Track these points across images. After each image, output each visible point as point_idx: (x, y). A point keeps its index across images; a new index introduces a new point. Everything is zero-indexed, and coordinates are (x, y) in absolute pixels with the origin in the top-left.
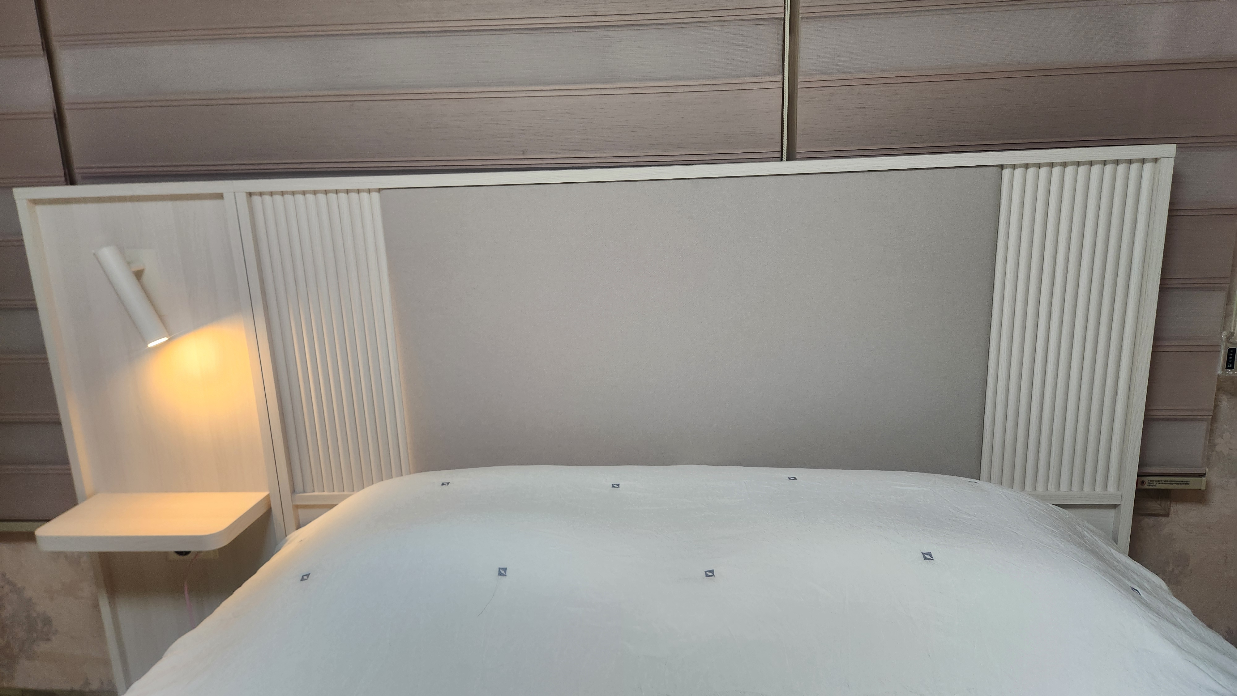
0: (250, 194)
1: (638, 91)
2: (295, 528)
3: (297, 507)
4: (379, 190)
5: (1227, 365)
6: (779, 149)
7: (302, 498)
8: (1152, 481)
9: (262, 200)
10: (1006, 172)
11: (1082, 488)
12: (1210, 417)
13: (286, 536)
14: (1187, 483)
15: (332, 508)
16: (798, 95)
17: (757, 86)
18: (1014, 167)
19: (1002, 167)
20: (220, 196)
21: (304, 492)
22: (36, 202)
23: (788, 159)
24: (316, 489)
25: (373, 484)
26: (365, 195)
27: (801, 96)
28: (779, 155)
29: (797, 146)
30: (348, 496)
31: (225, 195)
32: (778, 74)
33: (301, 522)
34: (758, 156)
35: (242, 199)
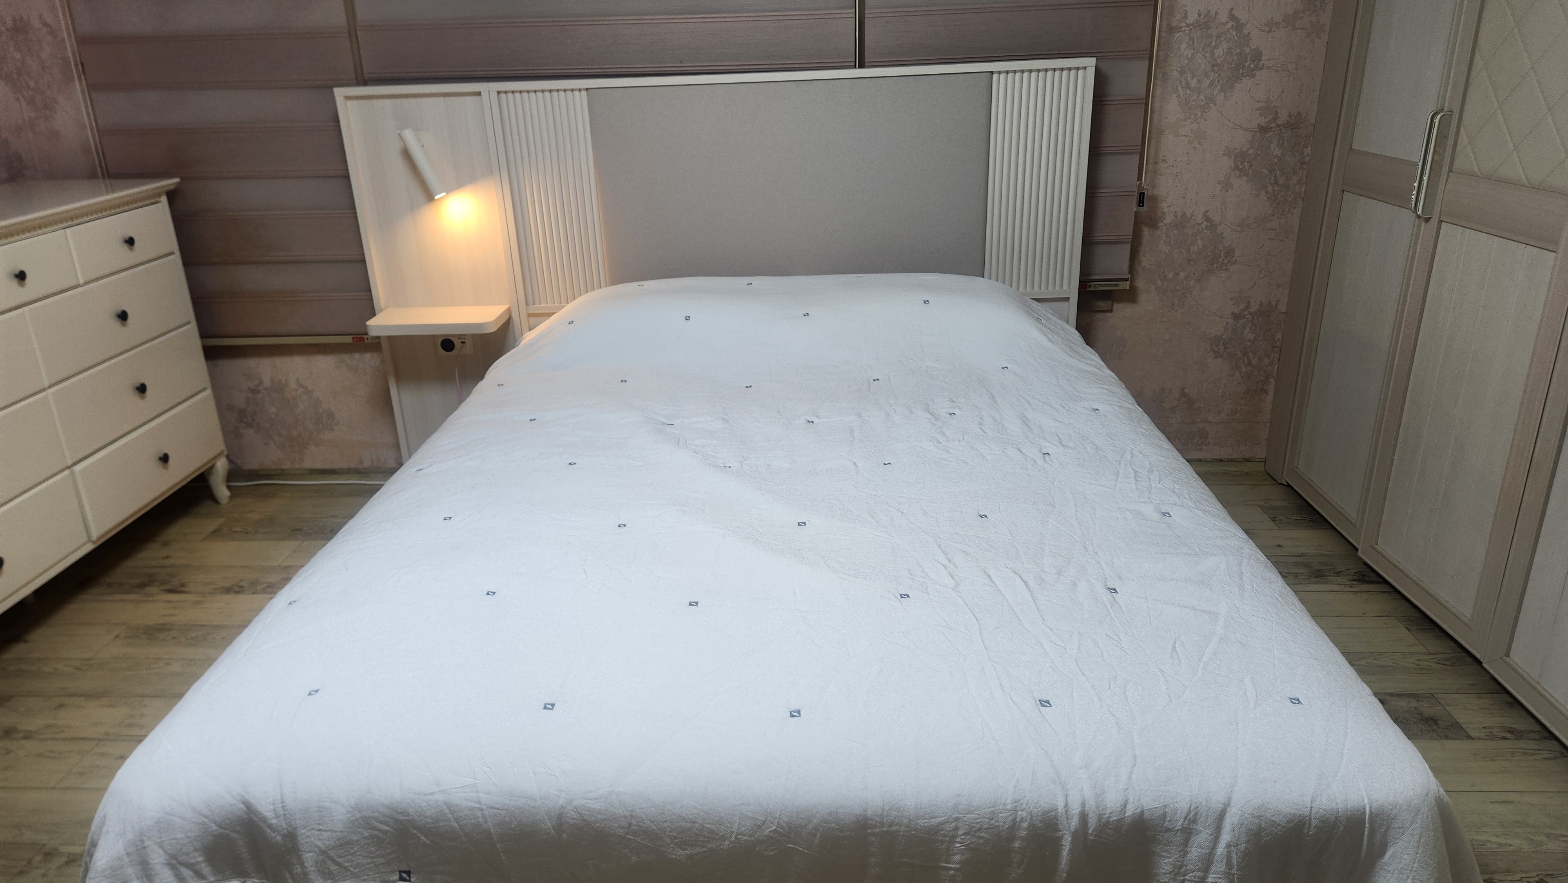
0: (499, 92)
1: (758, 19)
2: (528, 330)
3: (529, 315)
4: (587, 89)
5: (1139, 204)
6: (854, 60)
7: (533, 309)
8: (1095, 285)
9: (507, 97)
10: (995, 76)
11: (1047, 288)
12: (1131, 240)
13: (522, 335)
14: (1117, 285)
15: (551, 316)
16: (866, 23)
17: (838, 16)
18: (1000, 73)
19: (992, 73)
20: (479, 94)
21: (534, 304)
22: (348, 98)
23: (859, 67)
24: (542, 303)
25: (581, 295)
26: (577, 93)
27: (868, 23)
28: (854, 64)
29: (866, 57)
30: (564, 306)
31: (482, 93)
32: (851, 8)
33: (531, 328)
34: (840, 64)
35: (494, 95)
